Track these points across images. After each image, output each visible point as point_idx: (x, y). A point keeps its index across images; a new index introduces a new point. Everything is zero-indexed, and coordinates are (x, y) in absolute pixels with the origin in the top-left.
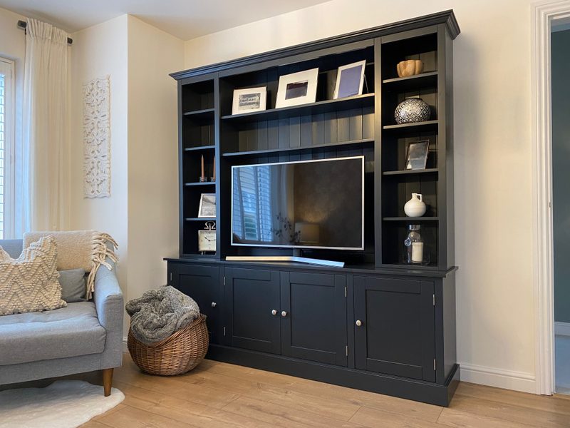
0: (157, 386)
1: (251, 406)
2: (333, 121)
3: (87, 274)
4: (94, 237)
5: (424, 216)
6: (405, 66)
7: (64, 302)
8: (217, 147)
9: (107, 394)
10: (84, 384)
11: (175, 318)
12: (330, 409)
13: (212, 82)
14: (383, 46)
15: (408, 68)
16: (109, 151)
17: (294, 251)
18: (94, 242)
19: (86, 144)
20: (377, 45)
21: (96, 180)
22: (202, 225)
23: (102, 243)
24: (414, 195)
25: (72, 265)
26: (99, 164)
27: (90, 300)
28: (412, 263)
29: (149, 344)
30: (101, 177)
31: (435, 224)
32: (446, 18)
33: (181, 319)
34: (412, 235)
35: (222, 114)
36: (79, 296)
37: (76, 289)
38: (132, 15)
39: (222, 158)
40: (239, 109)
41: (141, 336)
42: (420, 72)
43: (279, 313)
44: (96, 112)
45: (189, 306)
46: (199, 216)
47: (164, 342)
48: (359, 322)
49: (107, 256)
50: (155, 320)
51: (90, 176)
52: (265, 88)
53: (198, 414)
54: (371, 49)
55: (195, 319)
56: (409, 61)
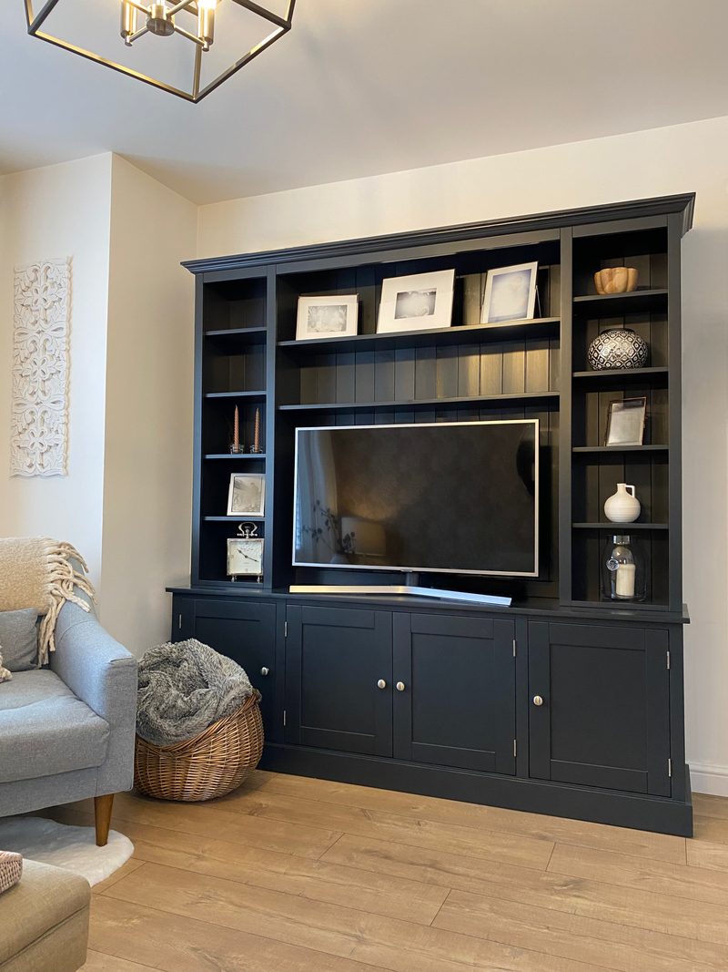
0: (183, 820)
1: (367, 852)
2: (474, 359)
3: (41, 617)
4: (48, 550)
5: (636, 521)
6: (611, 276)
7: (6, 672)
8: (270, 393)
9: (101, 841)
10: (49, 824)
11: (214, 696)
12: (505, 850)
13: (262, 282)
14: (576, 241)
15: (616, 280)
16: (67, 393)
17: (408, 576)
18: (48, 560)
19: (18, 378)
20: (566, 238)
21: (37, 445)
22: (233, 529)
23: (65, 562)
24: (621, 487)
25: (12, 603)
26: (46, 416)
27: (44, 667)
28: (617, 600)
29: (164, 746)
30: (49, 438)
31: (663, 535)
32: (680, 205)
33: (227, 699)
34: (617, 553)
35: (280, 338)
36: (29, 659)
37: (25, 647)
38: (119, 155)
39: (278, 413)
40: (309, 331)
41: (156, 732)
42: (638, 288)
43: (391, 686)
44: (42, 322)
45: (233, 676)
46: (229, 513)
47: (194, 740)
48: (538, 700)
49: (75, 584)
50: (179, 702)
51: (25, 436)
52: (356, 296)
53: (283, 870)
54: (555, 245)
55: (248, 697)
56: (618, 269)
